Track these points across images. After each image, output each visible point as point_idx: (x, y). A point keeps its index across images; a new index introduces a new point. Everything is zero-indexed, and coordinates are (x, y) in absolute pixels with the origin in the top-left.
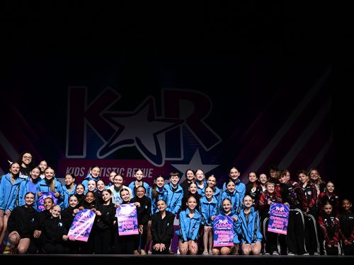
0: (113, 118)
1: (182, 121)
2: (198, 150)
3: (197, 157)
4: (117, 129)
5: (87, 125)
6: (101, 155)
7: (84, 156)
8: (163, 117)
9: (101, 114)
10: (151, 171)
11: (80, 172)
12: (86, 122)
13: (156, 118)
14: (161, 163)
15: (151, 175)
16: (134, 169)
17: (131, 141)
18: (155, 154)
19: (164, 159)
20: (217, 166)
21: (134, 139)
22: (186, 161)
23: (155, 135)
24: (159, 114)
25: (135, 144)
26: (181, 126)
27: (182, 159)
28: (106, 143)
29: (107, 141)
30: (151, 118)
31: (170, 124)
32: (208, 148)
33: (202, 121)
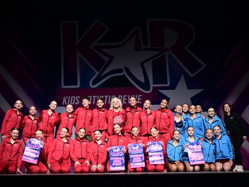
0: (103, 50)
1: (168, 50)
2: (183, 76)
3: (182, 83)
4: (107, 59)
5: (80, 57)
6: (93, 84)
7: (78, 86)
8: (149, 46)
9: (91, 47)
10: (140, 97)
11: (76, 101)
12: (78, 54)
13: (143, 47)
14: (148, 90)
15: (140, 101)
16: (124, 96)
17: (120, 71)
18: (143, 81)
19: (152, 85)
20: (202, 90)
21: (124, 69)
22: (172, 87)
23: (142, 64)
24: (145, 43)
25: (124, 73)
26: (166, 54)
27: (168, 85)
28: (97, 73)
29: (98, 71)
30: (138, 48)
31: (157, 53)
32: (192, 74)
33: (186, 48)
